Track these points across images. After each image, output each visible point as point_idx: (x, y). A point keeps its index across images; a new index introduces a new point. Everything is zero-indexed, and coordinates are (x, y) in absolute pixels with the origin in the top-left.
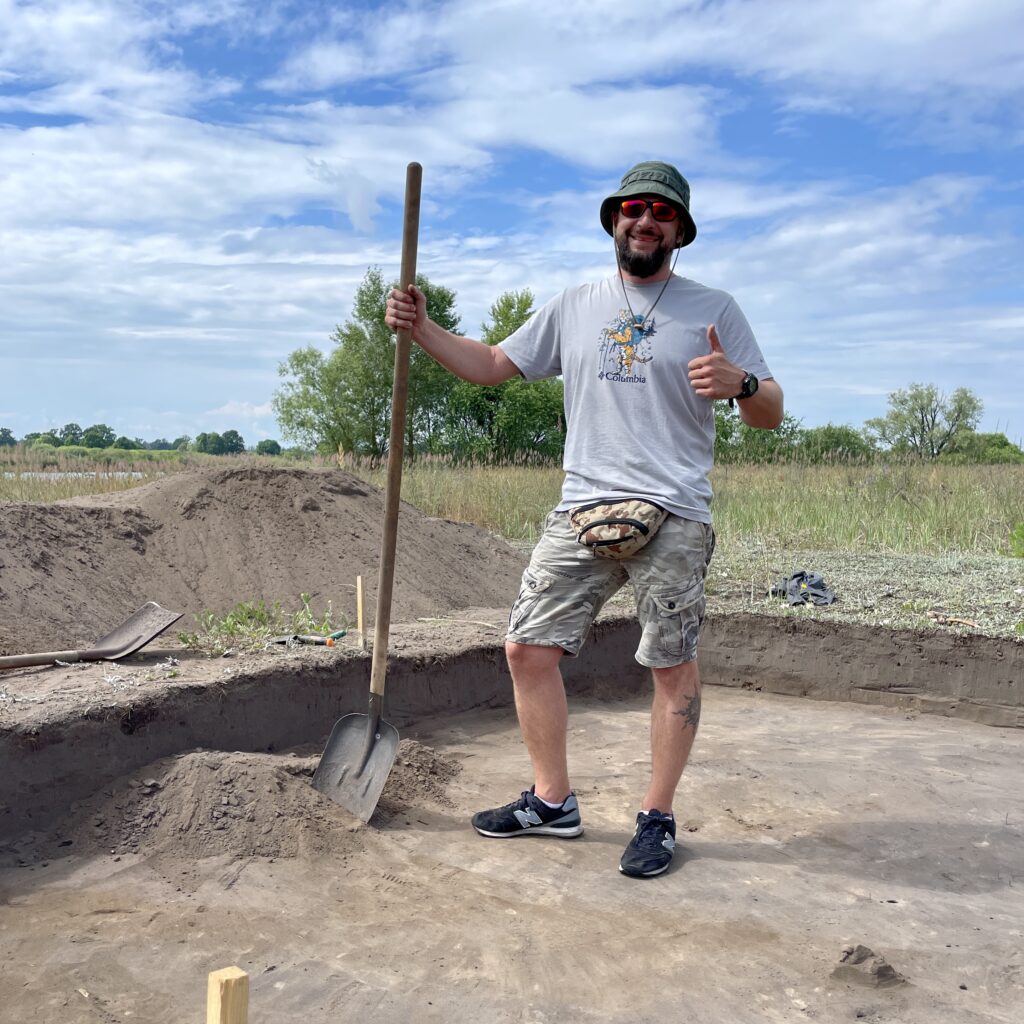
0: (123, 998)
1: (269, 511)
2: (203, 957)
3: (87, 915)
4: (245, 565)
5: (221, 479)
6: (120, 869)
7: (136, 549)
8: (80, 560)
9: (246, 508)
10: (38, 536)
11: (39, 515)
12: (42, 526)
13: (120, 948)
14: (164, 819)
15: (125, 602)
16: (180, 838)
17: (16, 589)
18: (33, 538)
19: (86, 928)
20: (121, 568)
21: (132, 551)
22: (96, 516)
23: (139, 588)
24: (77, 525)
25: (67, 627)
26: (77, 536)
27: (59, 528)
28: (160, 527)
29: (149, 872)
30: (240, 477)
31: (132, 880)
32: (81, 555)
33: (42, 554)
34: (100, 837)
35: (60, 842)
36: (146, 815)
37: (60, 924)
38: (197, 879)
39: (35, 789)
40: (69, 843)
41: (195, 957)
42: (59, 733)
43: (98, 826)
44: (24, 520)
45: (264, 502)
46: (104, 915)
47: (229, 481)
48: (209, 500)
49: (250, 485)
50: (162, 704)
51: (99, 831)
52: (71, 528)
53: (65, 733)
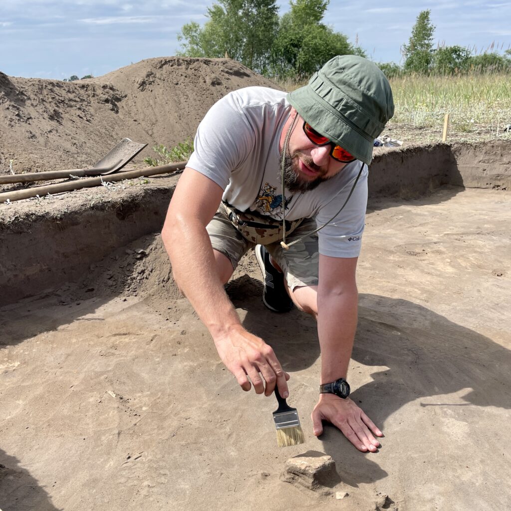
0: (140, 397)
1: (191, 85)
2: (190, 366)
3: (109, 336)
4: (180, 119)
5: (159, 65)
6: (127, 306)
7: (112, 110)
8: (79, 116)
9: (177, 84)
10: (50, 100)
11: (50, 87)
12: (52, 94)
13: (134, 360)
14: (151, 274)
15: (109, 142)
16: (164, 286)
17: (41, 132)
18: (48, 101)
19: (109, 346)
20: (104, 122)
21: (110, 111)
22: (85, 89)
23: (117, 134)
24: (74, 94)
25: (76, 156)
26: (75, 101)
27: (63, 95)
28: (126, 96)
29: (145, 308)
30: (171, 64)
31: (135, 313)
32: (79, 112)
33: (54, 111)
34: (112, 286)
35: (87, 289)
36: (140, 272)
37: (92, 343)
38: (178, 312)
39: (65, 256)
40: (92, 290)
41: (185, 366)
42: (76, 218)
43: (109, 279)
44: (41, 89)
45: (187, 80)
46: (120, 336)
47: (164, 67)
48: (154, 79)
49: (178, 69)
50: (141, 200)
51: (110, 282)
52: (71, 96)
53: (80, 219)
